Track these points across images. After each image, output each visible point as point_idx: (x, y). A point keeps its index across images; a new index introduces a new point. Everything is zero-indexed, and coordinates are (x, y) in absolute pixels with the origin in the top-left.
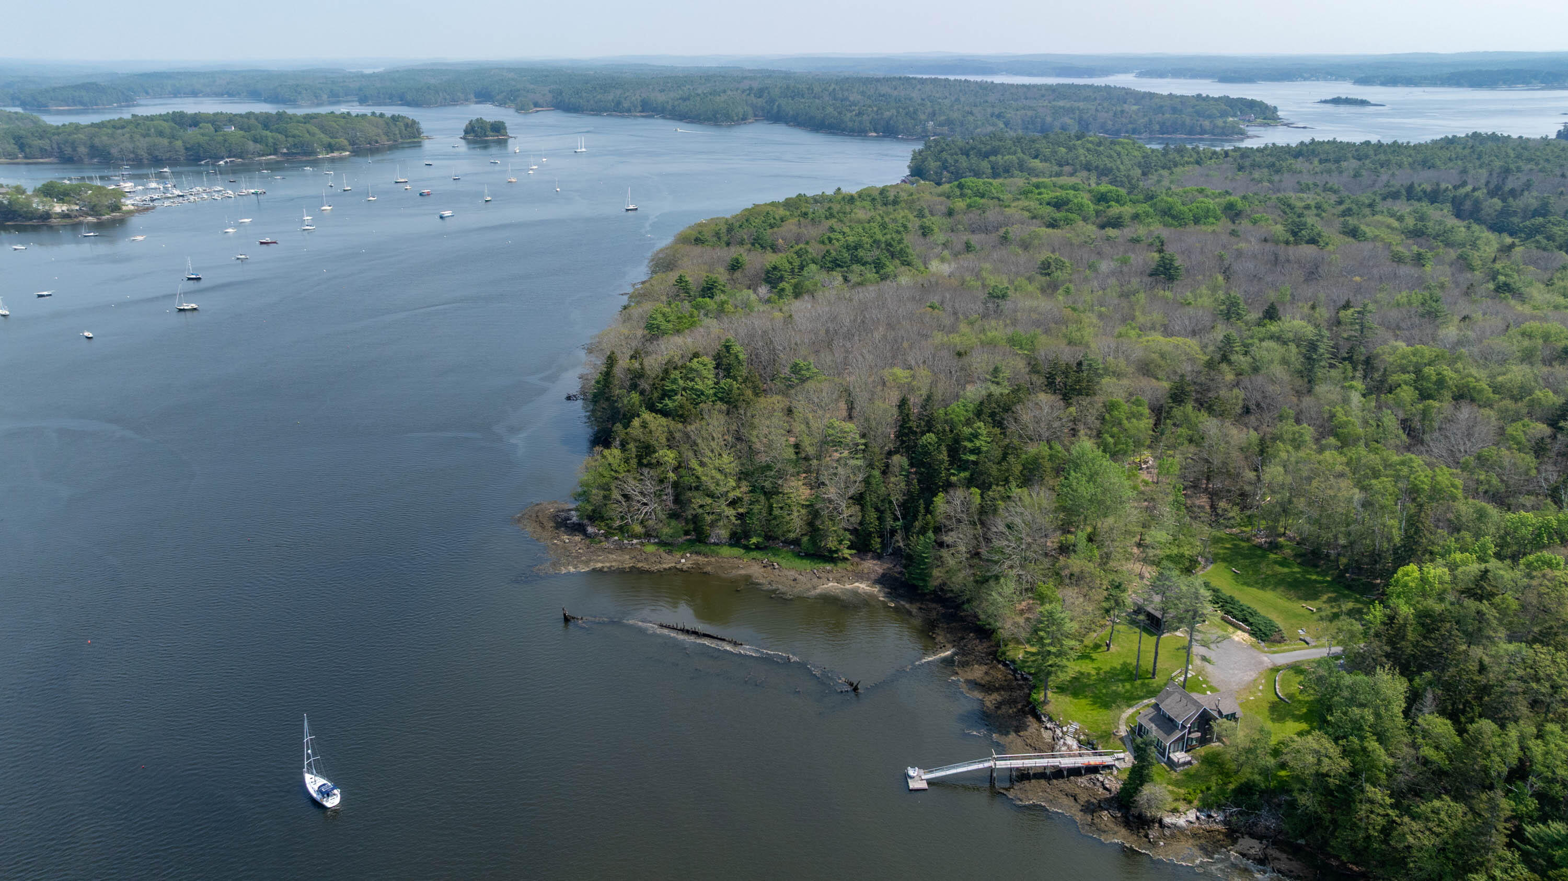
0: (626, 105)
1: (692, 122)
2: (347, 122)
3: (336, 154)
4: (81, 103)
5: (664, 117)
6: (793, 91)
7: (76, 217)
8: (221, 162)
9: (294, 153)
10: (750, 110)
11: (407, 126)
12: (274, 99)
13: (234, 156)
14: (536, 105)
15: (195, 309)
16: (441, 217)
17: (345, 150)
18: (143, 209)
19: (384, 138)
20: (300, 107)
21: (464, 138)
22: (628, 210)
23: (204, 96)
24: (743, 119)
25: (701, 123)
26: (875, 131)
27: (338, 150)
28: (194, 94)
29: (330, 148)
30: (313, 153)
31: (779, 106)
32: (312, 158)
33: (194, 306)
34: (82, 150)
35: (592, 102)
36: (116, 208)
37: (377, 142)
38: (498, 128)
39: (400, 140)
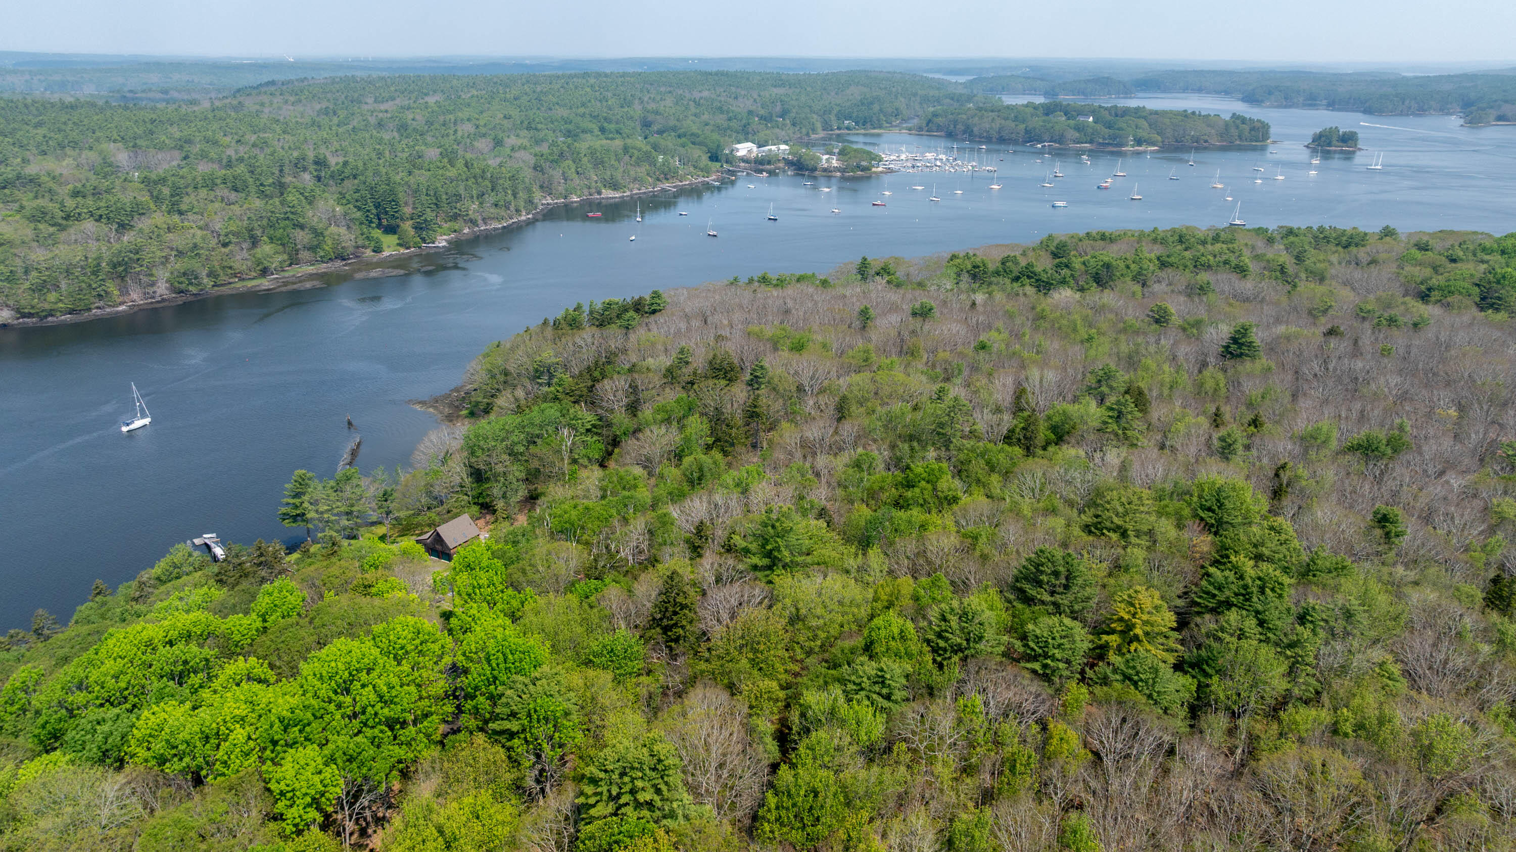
3: (1141, 149)
4: (1083, 94)
8: (1040, 146)
9: (1108, 144)
13: (1055, 141)
17: (1155, 145)
18: (888, 172)
21: (1308, 146)
27: (1147, 144)
29: (1140, 142)
30: (1122, 145)
32: (1116, 150)
34: (960, 127)
36: (866, 169)
38: (1349, 139)
39: (1238, 142)
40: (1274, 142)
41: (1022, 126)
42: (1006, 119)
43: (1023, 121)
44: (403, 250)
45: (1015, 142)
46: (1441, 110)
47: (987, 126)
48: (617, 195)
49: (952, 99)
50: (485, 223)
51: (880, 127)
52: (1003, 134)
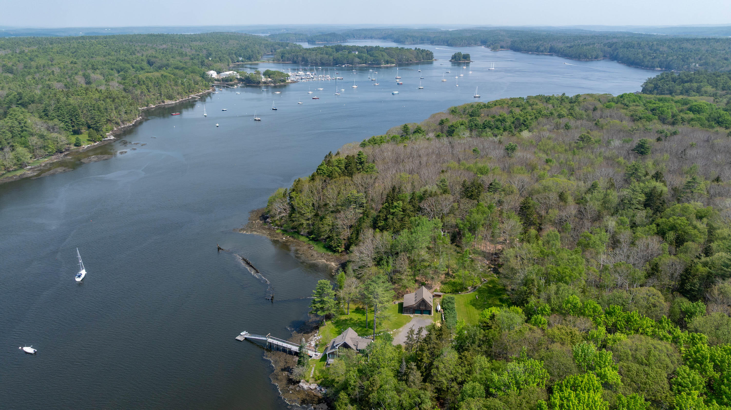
0: (542, 48)
1: (568, 58)
2: (400, 52)
3: (389, 65)
4: (326, 41)
5: (558, 56)
6: (629, 45)
7: (268, 83)
8: (343, 66)
9: (373, 64)
10: (601, 54)
11: (427, 54)
12: (397, 41)
13: (350, 64)
14: (502, 47)
15: (259, 120)
16: (393, 94)
17: (393, 63)
18: (293, 82)
19: (415, 59)
20: (405, 44)
21: (450, 61)
22: (475, 97)
23: (375, 39)
24: (595, 58)
25: (572, 59)
26: (660, 67)
27: (390, 63)
28: (371, 38)
29: (387, 62)
30: (380, 64)
31: (617, 53)
32: (378, 66)
33: (259, 119)
34: (300, 59)
35: (526, 47)
36: (284, 81)
37: (411, 61)
38: (466, 57)
39: (422, 61)
40: (436, 60)
41: (332, 57)
42: (322, 54)
43: (331, 55)
44: (93, 144)
45: (329, 65)
46: (475, 44)
47: (315, 57)
48: (173, 102)
49: (279, 45)
50: (123, 124)
51: (257, 60)
52: (323, 61)
